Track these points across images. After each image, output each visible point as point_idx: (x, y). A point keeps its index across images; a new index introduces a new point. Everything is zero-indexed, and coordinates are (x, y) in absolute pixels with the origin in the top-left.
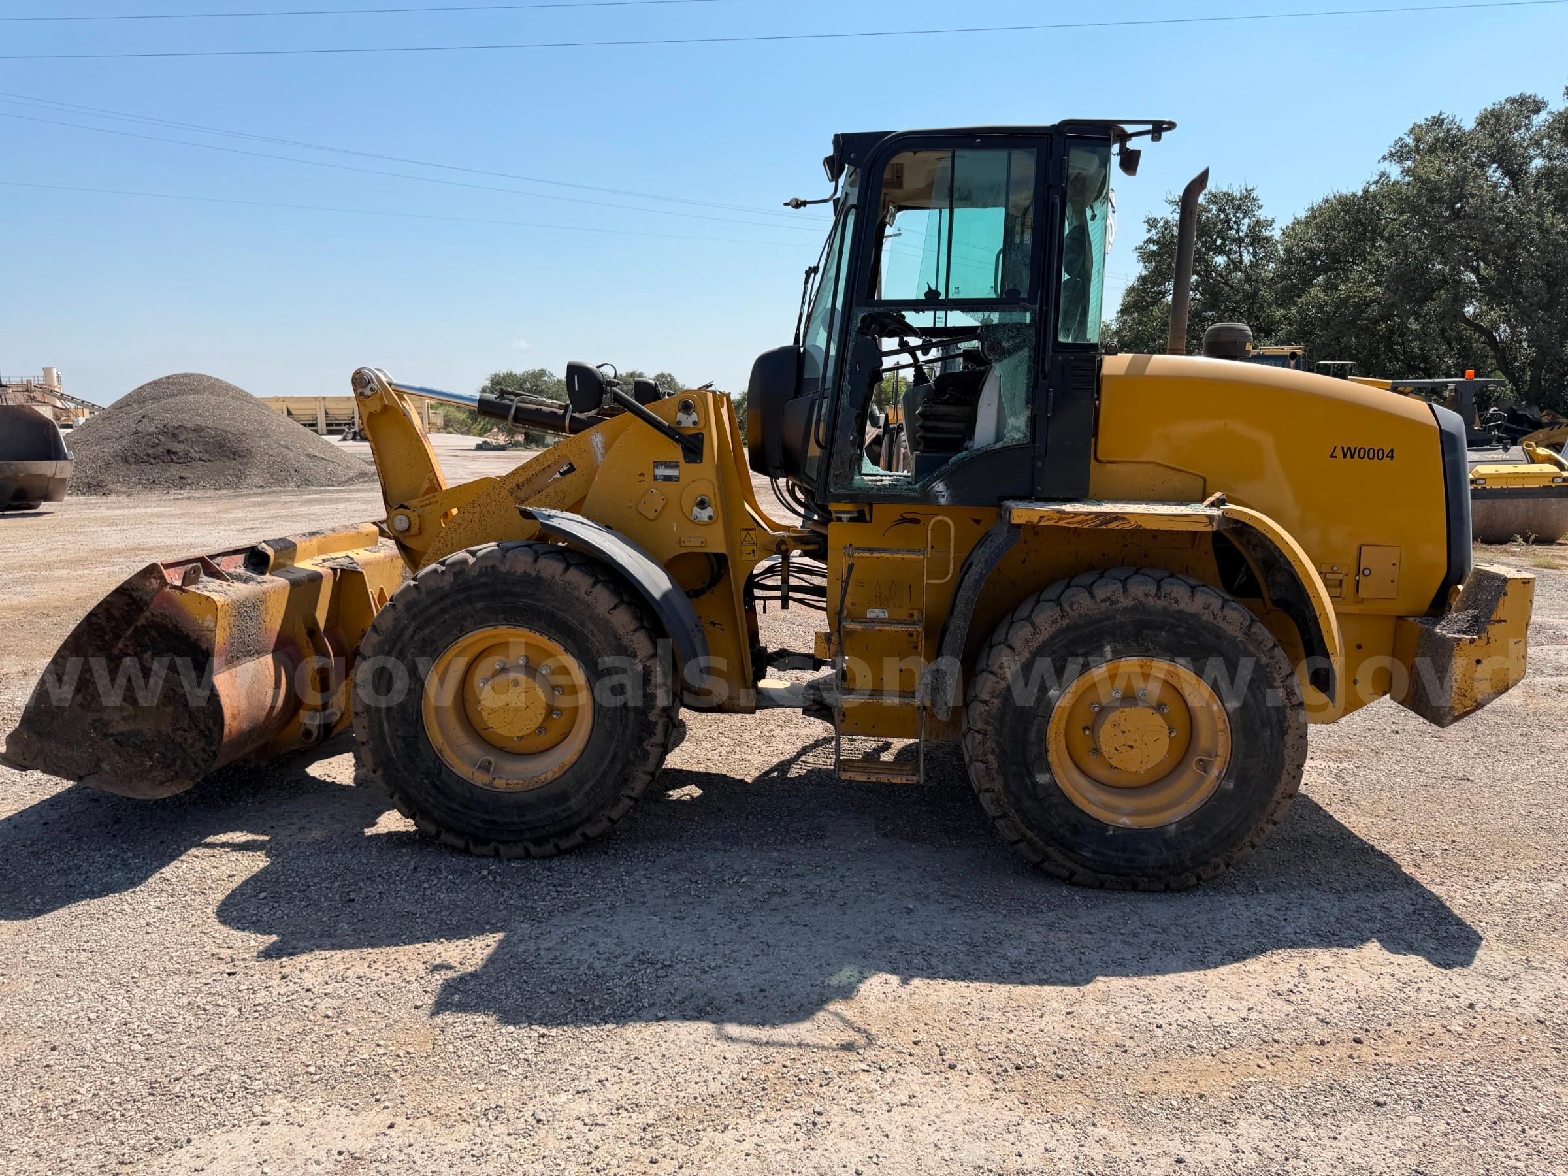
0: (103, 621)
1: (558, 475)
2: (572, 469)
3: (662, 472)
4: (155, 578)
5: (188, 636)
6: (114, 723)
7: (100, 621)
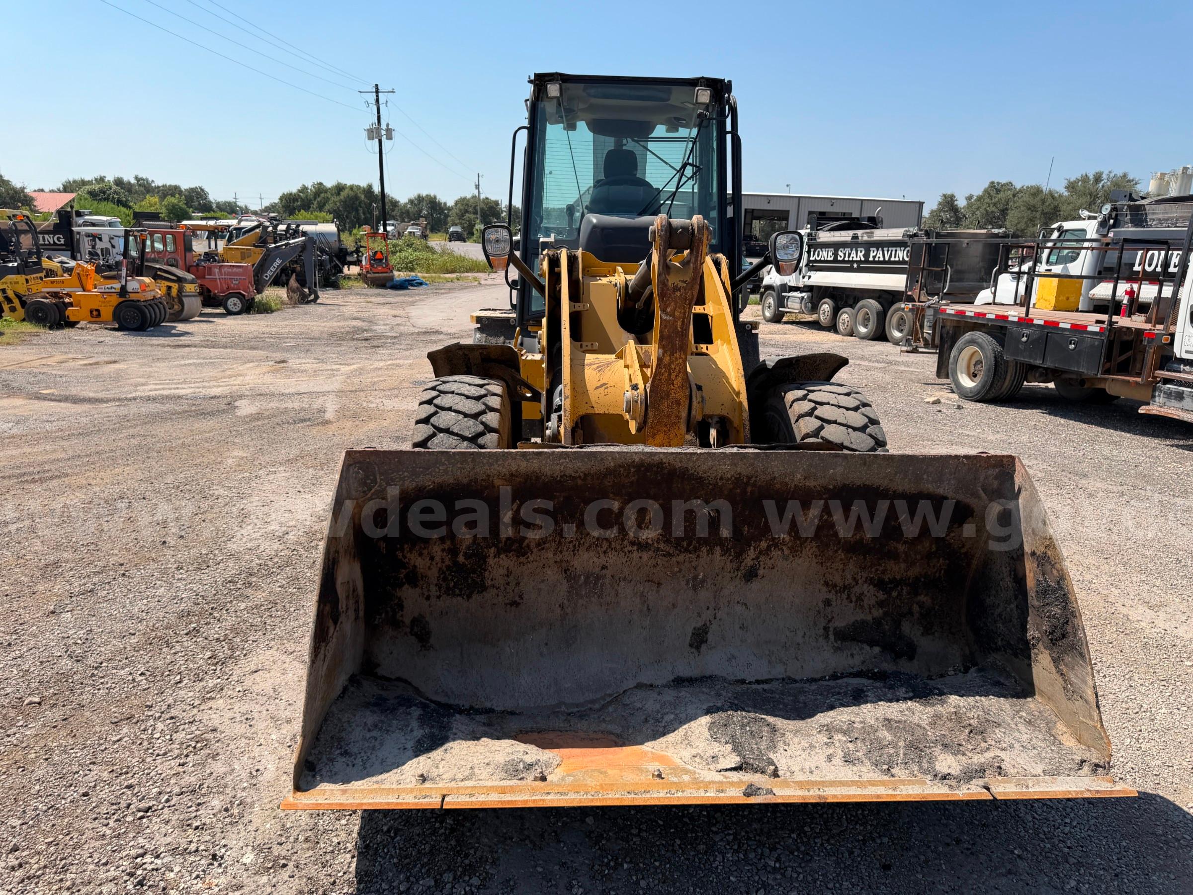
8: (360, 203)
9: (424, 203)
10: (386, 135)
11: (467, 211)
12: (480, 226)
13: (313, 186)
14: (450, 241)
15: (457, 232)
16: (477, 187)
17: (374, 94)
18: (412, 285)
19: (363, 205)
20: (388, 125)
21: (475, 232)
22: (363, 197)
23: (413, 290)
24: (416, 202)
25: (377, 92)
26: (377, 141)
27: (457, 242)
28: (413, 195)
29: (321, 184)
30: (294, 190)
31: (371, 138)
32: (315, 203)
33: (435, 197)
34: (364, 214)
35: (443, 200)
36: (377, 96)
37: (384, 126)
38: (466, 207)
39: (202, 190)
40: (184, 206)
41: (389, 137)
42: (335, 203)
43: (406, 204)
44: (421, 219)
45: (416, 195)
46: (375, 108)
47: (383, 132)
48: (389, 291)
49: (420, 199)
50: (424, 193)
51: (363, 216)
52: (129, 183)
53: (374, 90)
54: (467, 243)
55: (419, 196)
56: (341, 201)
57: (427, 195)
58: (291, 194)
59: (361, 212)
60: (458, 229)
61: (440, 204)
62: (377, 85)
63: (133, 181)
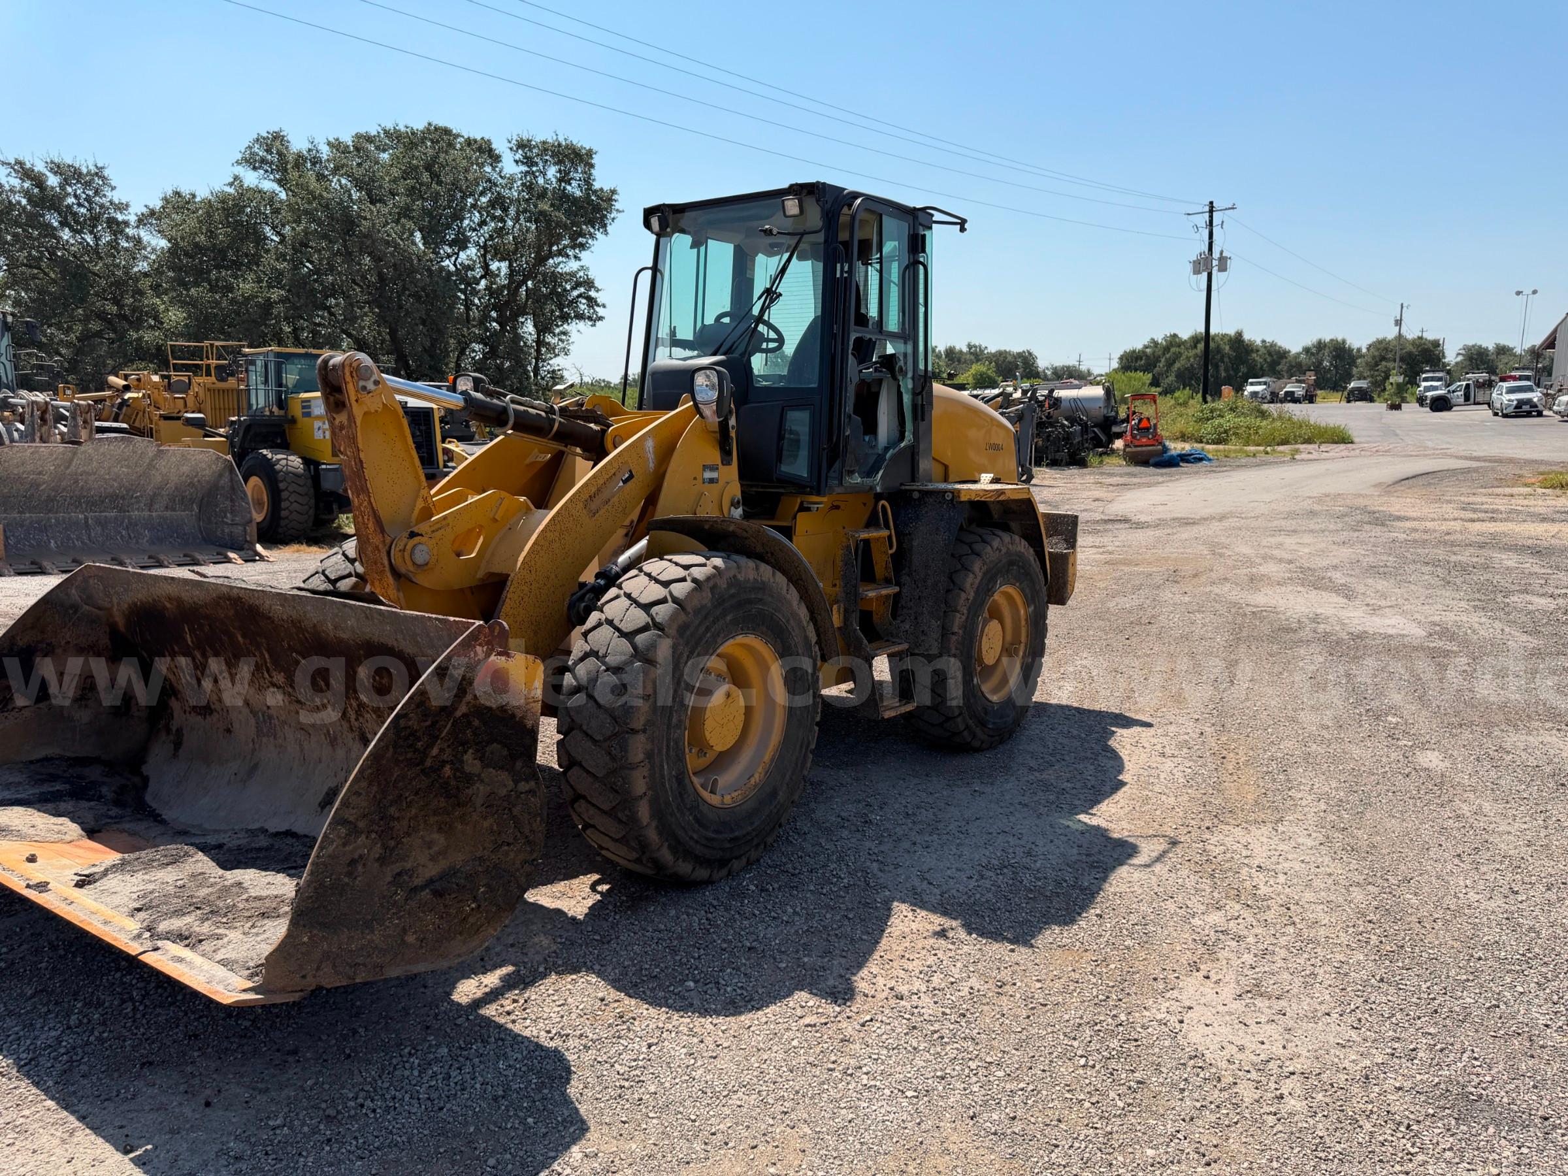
0: (414, 723)
1: (621, 484)
2: (631, 476)
3: (708, 475)
4: (480, 645)
5: (513, 716)
6: (420, 870)
7: (410, 723)
8: (1223, 357)
9: (1326, 352)
10: (1219, 266)
11: (1383, 358)
12: (1396, 379)
13: (1165, 339)
14: (1349, 401)
15: (1359, 389)
16: (1398, 323)
17: (1207, 215)
18: (1188, 461)
19: (1226, 360)
20: (1221, 253)
21: (1388, 387)
22: (1227, 348)
23: (1186, 467)
24: (1314, 350)
25: (1211, 211)
26: (1205, 274)
27: (1358, 403)
28: (1309, 340)
29: (1175, 336)
30: (1139, 346)
31: (1197, 272)
32: (1163, 360)
33: (1344, 342)
34: (1226, 370)
35: (1355, 346)
36: (1211, 217)
37: (1216, 255)
38: (1382, 351)
39: (1030, 354)
40: (994, 375)
41: (1223, 268)
42: (1188, 358)
43: (1299, 354)
44: (1308, 373)
45: (1315, 340)
46: (1206, 233)
47: (1215, 263)
48: (1152, 470)
49: (1320, 346)
50: (1327, 337)
51: (1223, 374)
52: (961, 352)
53: (1207, 209)
54: (1376, 404)
55: (1320, 342)
56: (1196, 356)
57: (1332, 340)
58: (1134, 351)
59: (1222, 368)
60: (1363, 384)
61: (1350, 350)
62: (1211, 203)
63: (965, 349)
